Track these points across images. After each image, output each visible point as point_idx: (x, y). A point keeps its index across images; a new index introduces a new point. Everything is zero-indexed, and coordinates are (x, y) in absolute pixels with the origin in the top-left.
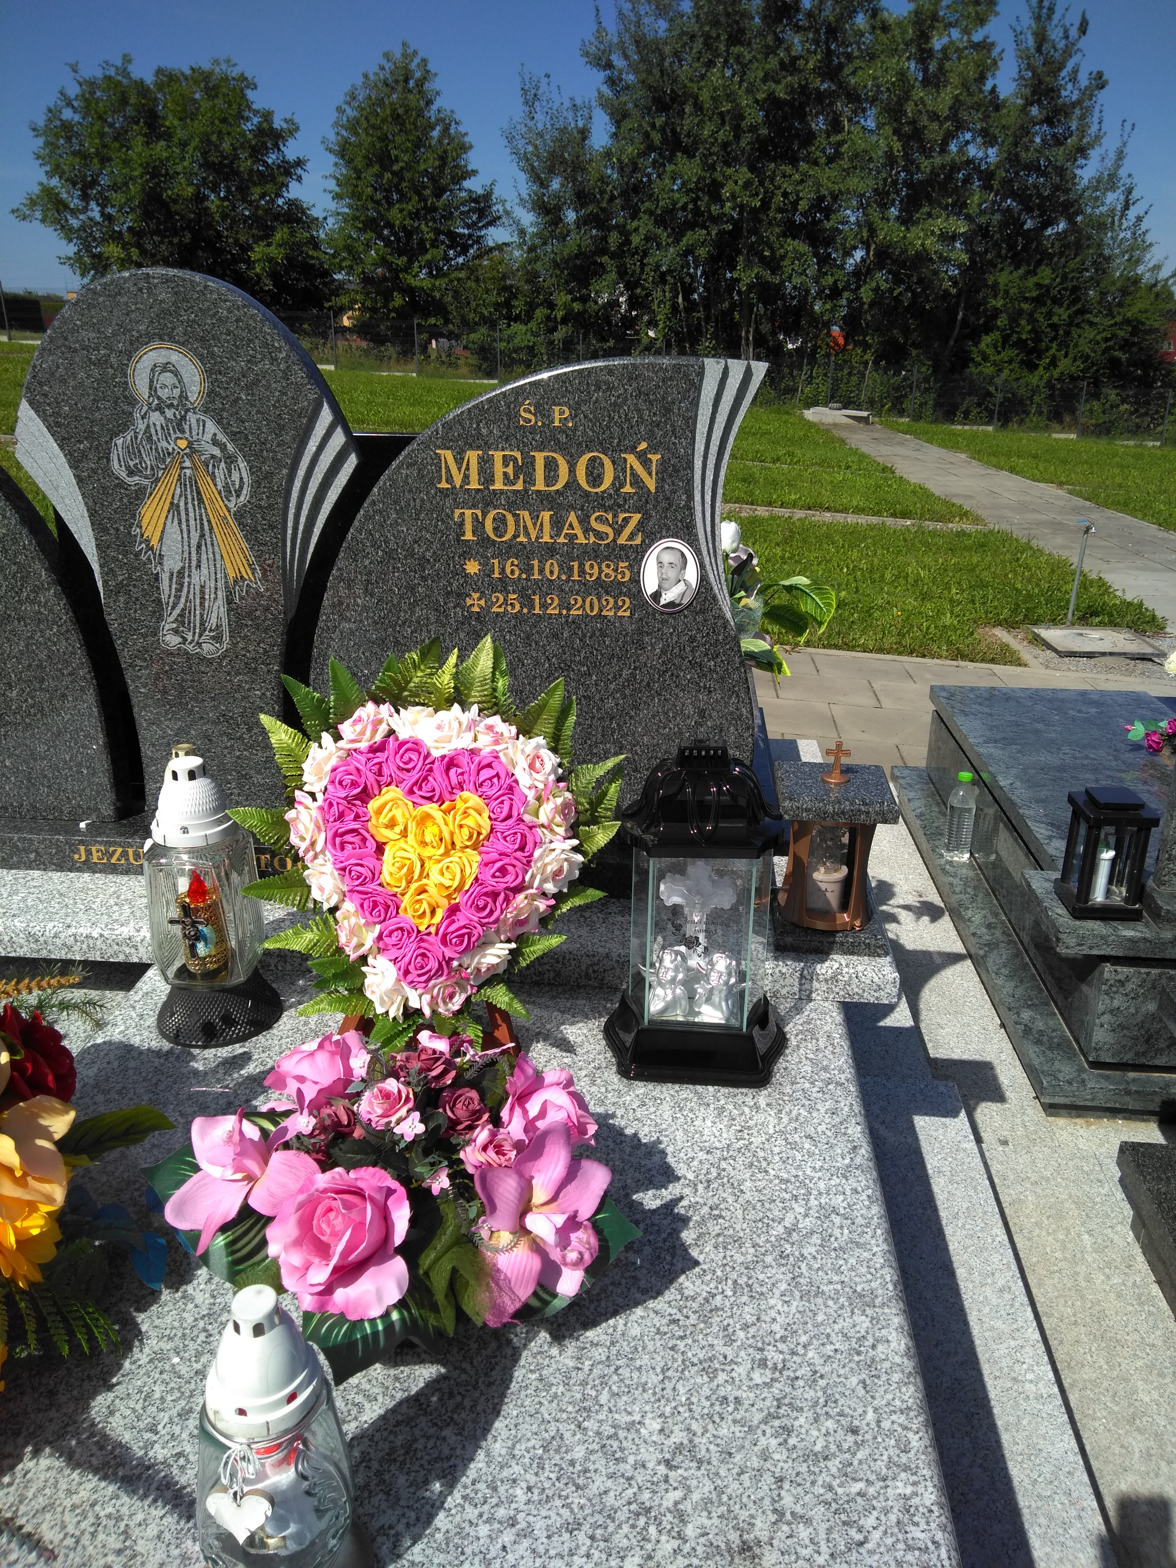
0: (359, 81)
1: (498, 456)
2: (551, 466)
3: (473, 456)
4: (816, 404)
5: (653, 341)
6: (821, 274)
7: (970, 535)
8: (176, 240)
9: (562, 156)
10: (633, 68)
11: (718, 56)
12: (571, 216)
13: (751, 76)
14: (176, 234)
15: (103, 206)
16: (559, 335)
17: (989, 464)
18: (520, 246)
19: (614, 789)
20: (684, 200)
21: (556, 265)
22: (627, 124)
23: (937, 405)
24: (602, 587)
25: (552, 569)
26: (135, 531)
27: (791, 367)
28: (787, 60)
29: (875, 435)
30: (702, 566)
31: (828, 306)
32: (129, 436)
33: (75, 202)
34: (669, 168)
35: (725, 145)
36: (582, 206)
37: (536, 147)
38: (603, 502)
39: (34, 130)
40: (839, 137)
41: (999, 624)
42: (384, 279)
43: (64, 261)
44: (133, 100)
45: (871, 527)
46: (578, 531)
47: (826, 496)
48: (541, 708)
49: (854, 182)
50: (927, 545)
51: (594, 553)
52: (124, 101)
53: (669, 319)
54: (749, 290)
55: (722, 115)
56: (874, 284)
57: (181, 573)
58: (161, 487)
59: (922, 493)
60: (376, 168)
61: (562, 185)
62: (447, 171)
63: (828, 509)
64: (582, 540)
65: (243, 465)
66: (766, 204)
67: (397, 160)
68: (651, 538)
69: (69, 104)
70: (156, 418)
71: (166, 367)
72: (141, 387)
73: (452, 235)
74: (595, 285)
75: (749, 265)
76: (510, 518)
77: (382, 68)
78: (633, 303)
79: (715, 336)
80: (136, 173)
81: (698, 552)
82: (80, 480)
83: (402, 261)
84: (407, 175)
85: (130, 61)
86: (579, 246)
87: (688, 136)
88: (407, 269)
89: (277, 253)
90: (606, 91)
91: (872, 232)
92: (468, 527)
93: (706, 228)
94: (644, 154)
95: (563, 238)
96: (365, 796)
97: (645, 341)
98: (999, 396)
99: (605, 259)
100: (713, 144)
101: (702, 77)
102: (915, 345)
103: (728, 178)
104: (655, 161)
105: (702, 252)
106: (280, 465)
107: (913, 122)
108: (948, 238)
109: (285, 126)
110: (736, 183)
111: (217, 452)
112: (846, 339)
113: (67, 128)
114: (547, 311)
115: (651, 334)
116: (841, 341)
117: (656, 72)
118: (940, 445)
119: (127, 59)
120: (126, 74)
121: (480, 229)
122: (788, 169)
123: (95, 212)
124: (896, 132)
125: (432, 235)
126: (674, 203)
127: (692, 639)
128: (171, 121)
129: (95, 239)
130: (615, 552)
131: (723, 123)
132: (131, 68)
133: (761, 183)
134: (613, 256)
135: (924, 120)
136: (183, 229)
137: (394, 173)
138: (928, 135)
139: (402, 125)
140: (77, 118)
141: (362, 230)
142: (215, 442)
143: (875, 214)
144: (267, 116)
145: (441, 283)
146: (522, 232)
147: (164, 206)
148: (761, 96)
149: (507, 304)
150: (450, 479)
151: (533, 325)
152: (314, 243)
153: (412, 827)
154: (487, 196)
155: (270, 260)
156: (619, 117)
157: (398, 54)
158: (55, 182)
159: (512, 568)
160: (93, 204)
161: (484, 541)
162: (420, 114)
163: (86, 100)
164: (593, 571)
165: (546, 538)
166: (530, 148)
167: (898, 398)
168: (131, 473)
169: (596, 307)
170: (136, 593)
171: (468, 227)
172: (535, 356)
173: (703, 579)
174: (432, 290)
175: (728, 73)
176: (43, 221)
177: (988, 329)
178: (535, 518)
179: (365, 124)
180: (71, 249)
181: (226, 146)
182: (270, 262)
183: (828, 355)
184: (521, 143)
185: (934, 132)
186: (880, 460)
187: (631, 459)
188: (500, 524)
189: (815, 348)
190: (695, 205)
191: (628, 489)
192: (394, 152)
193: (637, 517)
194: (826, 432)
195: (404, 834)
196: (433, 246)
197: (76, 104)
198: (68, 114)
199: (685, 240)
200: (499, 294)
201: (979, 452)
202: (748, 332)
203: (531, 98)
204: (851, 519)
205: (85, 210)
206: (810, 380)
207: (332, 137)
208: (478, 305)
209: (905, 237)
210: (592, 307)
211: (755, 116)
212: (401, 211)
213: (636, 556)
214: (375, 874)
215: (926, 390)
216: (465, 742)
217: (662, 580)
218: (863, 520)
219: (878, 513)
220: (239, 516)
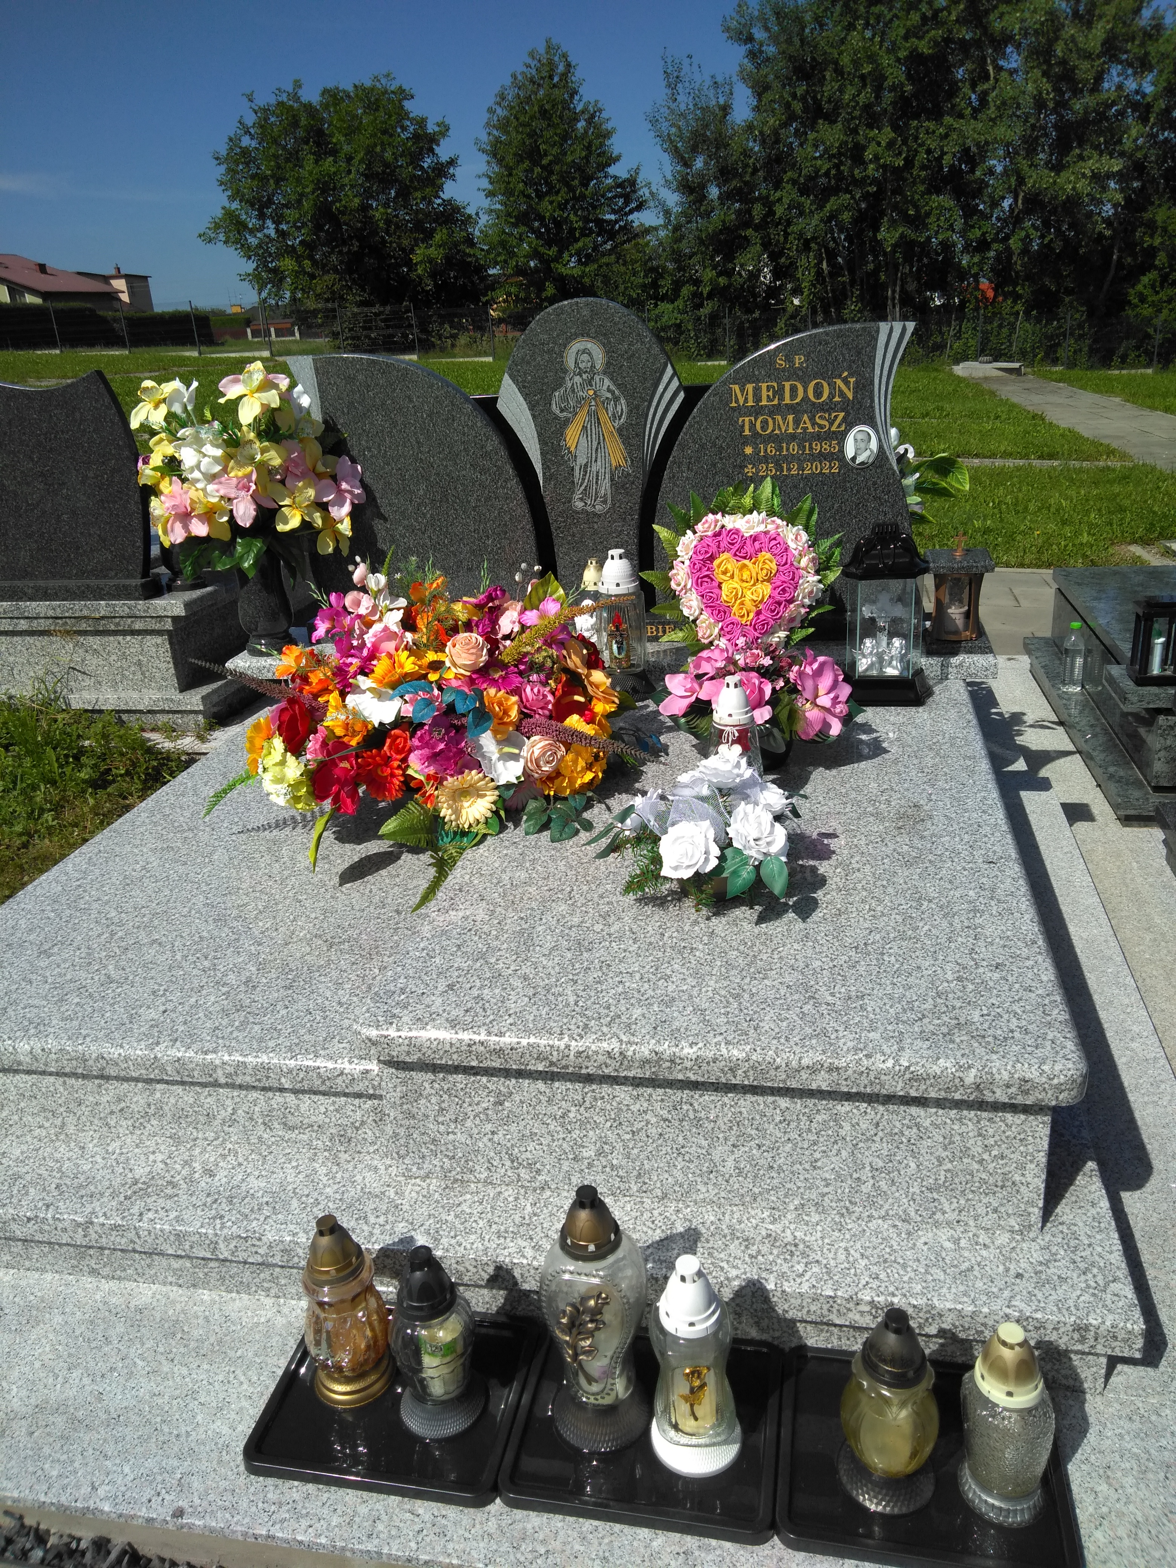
0: (508, 81)
1: (764, 386)
2: (794, 389)
3: (750, 387)
4: (966, 358)
5: (798, 308)
6: (968, 227)
7: (1114, 470)
8: (345, 250)
9: (704, 135)
10: (774, 39)
11: (857, 18)
12: (714, 192)
13: (892, 35)
14: (344, 243)
15: (277, 223)
16: (706, 310)
17: (1143, 406)
18: (665, 226)
19: (837, 551)
20: (827, 166)
21: (702, 242)
22: (768, 96)
23: (1092, 351)
24: (823, 456)
25: (794, 448)
26: (562, 443)
27: (939, 323)
28: (929, 14)
29: (1027, 386)
30: (880, 440)
31: (976, 260)
32: (562, 390)
33: (252, 223)
34: (811, 136)
35: (867, 107)
36: (726, 181)
37: (679, 128)
38: (822, 408)
39: (217, 159)
40: (986, 86)
41: (1134, 542)
42: (536, 270)
43: (243, 277)
44: (303, 122)
45: (1018, 469)
46: (809, 425)
47: (974, 444)
48: (800, 510)
49: (1001, 131)
50: (1072, 480)
51: (818, 437)
52: (295, 123)
53: (814, 286)
54: (894, 251)
55: (863, 78)
56: (1023, 234)
57: (586, 465)
58: (578, 417)
59: (1072, 436)
60: (526, 164)
61: (706, 163)
62: (592, 159)
63: (977, 456)
64: (811, 430)
65: (623, 401)
66: (909, 163)
67: (546, 155)
68: (850, 426)
69: (248, 132)
70: (577, 379)
71: (584, 351)
72: (570, 363)
73: (600, 222)
74: (740, 258)
75: (893, 223)
76: (770, 421)
77: (528, 66)
78: (777, 274)
79: (861, 298)
80: (307, 190)
81: (877, 432)
82: (534, 416)
83: (553, 251)
84: (557, 168)
85: (300, 87)
86: (723, 221)
87: (829, 101)
88: (558, 258)
89: (436, 253)
90: (749, 66)
91: (1021, 181)
92: (747, 427)
93: (850, 192)
94: (785, 125)
95: (707, 214)
96: (712, 558)
97: (790, 309)
98: (1159, 337)
99: (749, 232)
100: (854, 108)
101: (843, 41)
102: (1069, 292)
103: (870, 140)
104: (797, 130)
105: (846, 216)
106: (644, 400)
107: (1063, 62)
108: (1099, 179)
109: (437, 129)
110: (879, 144)
111: (609, 395)
112: (996, 290)
113: (245, 152)
114: (692, 288)
115: (796, 302)
116: (990, 294)
117: (796, 41)
118: (1095, 391)
119: (298, 84)
120: (296, 98)
121: (627, 214)
122: (931, 125)
123: (271, 230)
124: (1045, 74)
125: (580, 224)
126: (817, 171)
127: (875, 483)
128: (337, 138)
129: (270, 255)
130: (830, 436)
131: (864, 86)
132: (300, 93)
133: (905, 142)
134: (757, 228)
135: (1074, 60)
136: (351, 238)
137: (543, 167)
138: (1080, 74)
139: (550, 119)
140: (254, 144)
141: (515, 225)
142: (609, 390)
143: (1024, 164)
144: (421, 122)
145: (591, 268)
146: (667, 213)
147: (333, 218)
148: (902, 54)
149: (655, 285)
150: (737, 401)
151: (679, 303)
152: (470, 241)
153: (737, 572)
154: (632, 182)
155: (431, 261)
156: (760, 89)
157: (542, 50)
158: (235, 205)
159: (771, 449)
160: (269, 223)
161: (755, 434)
162: (566, 105)
163: (262, 127)
164: (817, 447)
165: (791, 431)
166: (673, 130)
167: (1051, 346)
168: (562, 411)
169: (741, 281)
170: (560, 478)
171: (614, 212)
172: (681, 333)
173: (881, 447)
174: (582, 277)
175: (868, 34)
176: (225, 242)
177: (1144, 269)
178: (784, 419)
179: (515, 123)
180: (250, 266)
181: (388, 155)
182: (430, 262)
183: (977, 309)
184: (665, 125)
185: (1085, 70)
186: (1030, 408)
187: (839, 382)
188: (765, 424)
189: (963, 303)
190: (838, 169)
191: (837, 399)
192: (543, 147)
193: (842, 414)
194: (976, 387)
195: (732, 577)
196: (583, 235)
197: (252, 131)
198: (246, 141)
199: (828, 206)
200: (646, 276)
201: (1134, 395)
202: (894, 292)
203: (673, 81)
204: (998, 462)
205: (262, 228)
206: (958, 336)
207: (484, 137)
208: (626, 288)
209: (1055, 182)
210: (737, 281)
211: (896, 74)
212: (551, 203)
213: (841, 437)
214: (719, 597)
215: (1081, 336)
216: (762, 528)
217: (857, 449)
218: (1010, 463)
219: (1026, 456)
220: (620, 431)
